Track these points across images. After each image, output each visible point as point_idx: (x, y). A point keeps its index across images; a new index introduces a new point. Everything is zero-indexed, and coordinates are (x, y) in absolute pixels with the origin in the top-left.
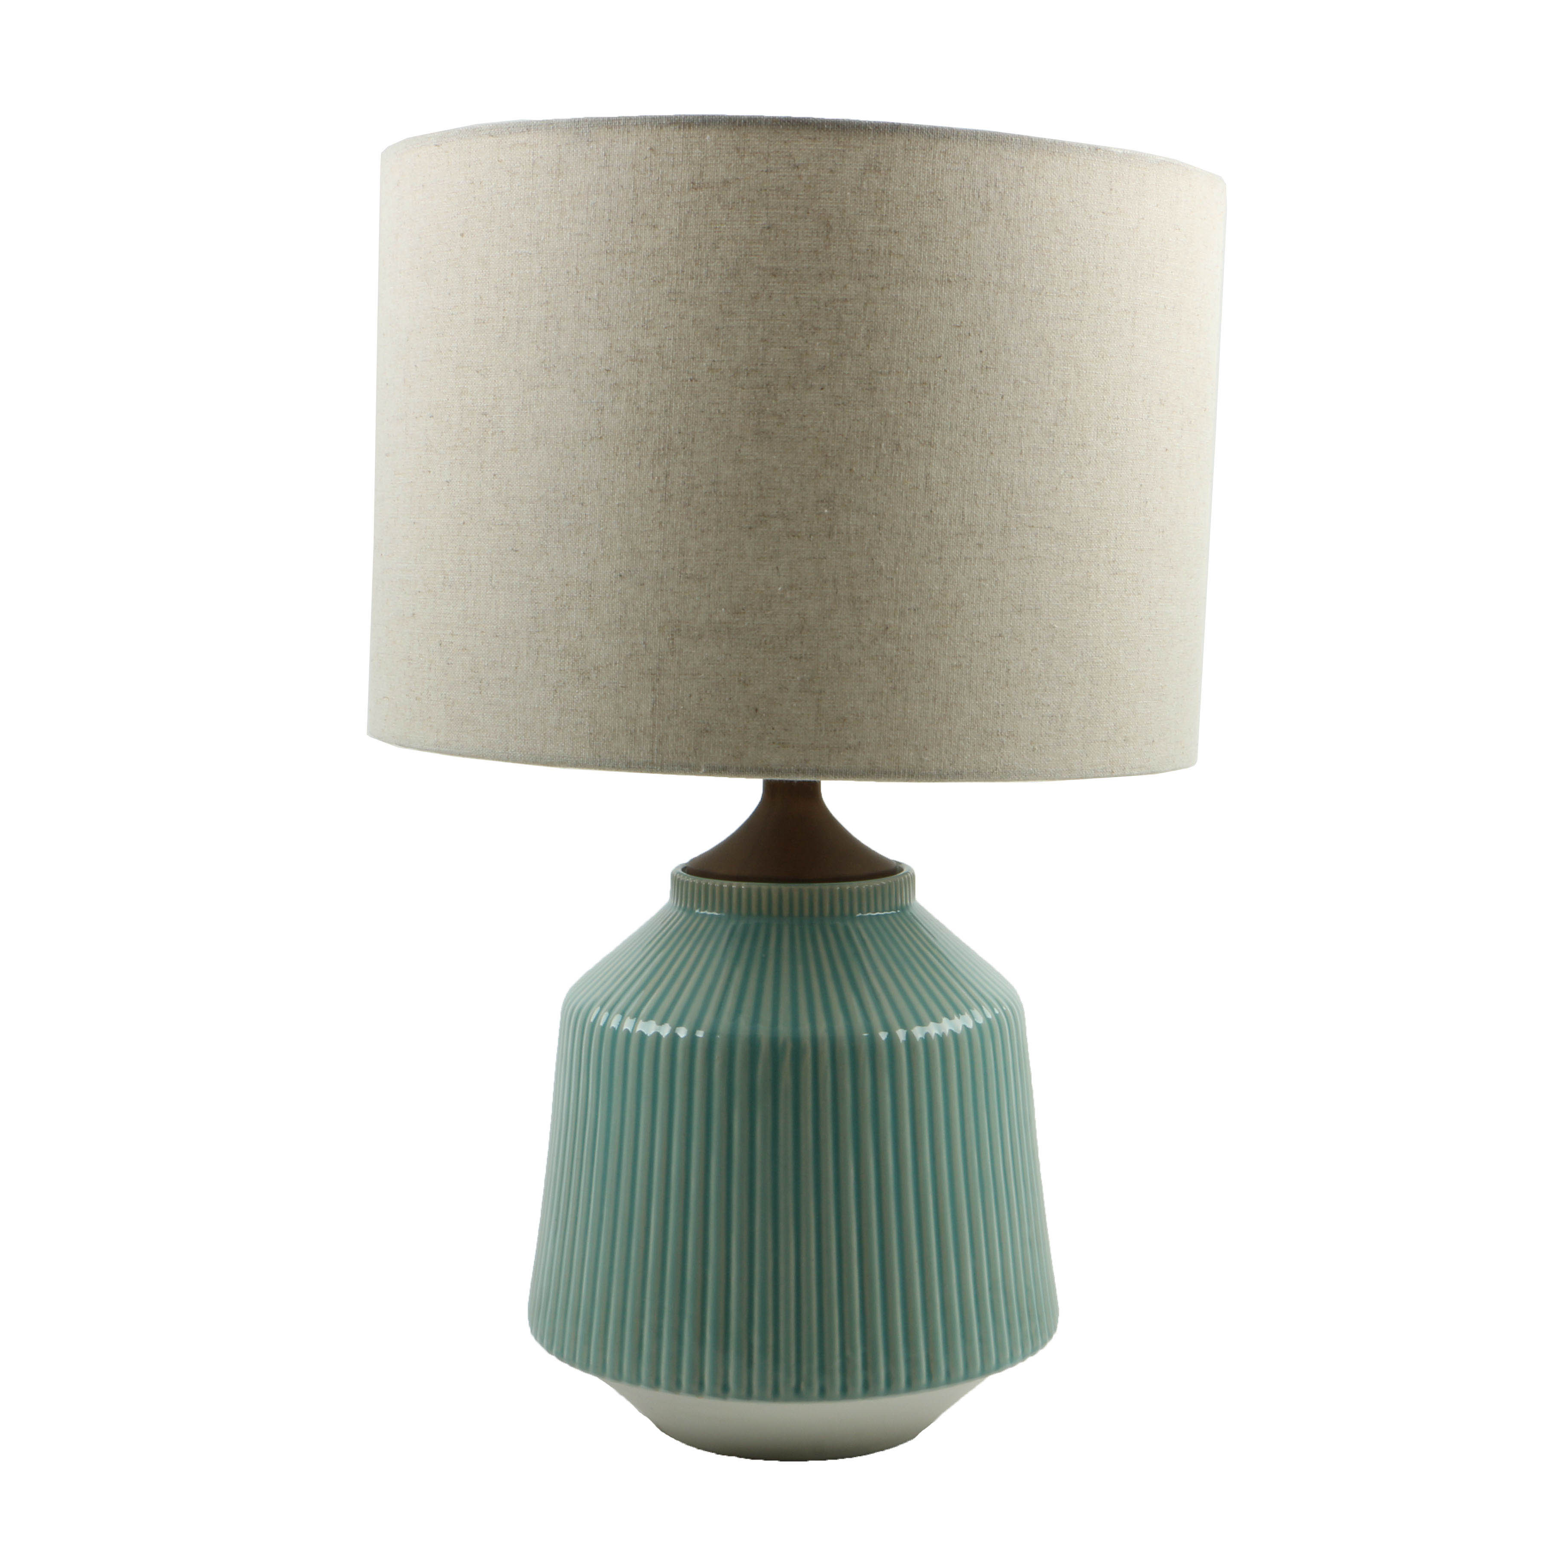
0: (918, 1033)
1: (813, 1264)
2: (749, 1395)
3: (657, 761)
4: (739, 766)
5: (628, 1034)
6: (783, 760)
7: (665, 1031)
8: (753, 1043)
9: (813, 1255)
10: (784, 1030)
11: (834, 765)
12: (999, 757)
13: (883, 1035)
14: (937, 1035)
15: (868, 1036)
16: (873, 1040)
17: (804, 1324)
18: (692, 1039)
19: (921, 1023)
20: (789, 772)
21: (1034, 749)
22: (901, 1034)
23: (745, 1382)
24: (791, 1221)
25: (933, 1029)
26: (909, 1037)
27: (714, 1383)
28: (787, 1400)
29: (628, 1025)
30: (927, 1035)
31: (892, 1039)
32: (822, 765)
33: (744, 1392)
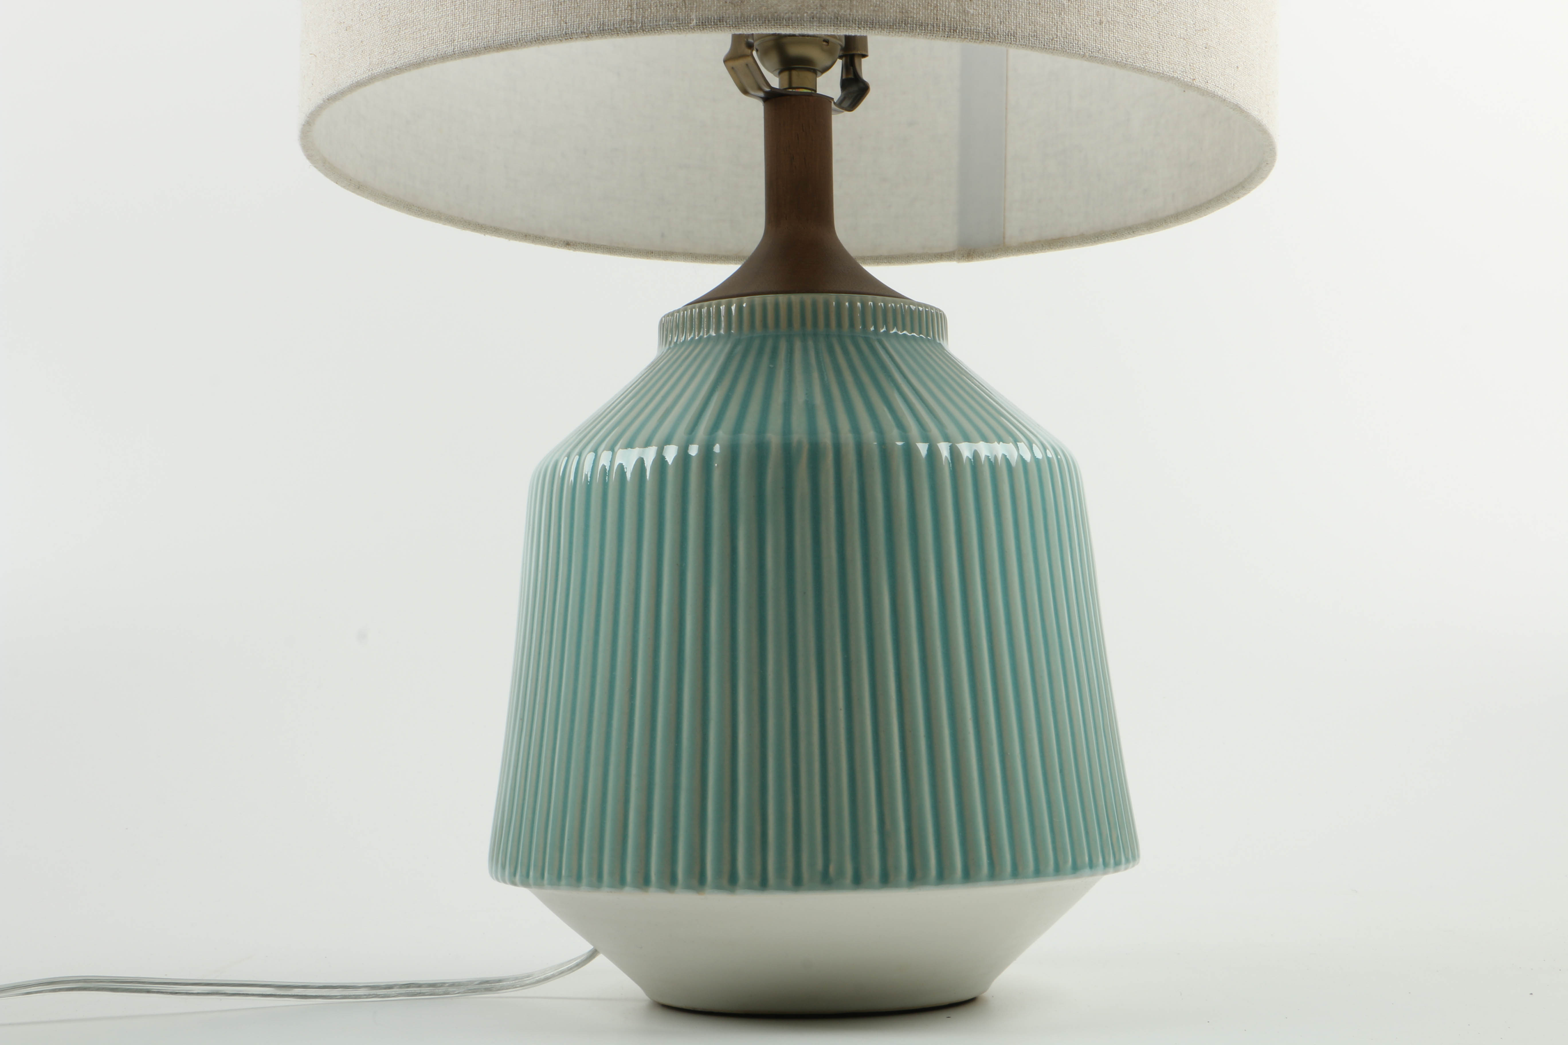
0: (966, 450)
1: (842, 715)
2: (763, 885)
3: (637, 17)
4: (739, 14)
5: (605, 472)
6: (794, 5)
7: (650, 455)
8: (761, 450)
9: (841, 703)
10: (799, 433)
11: (857, 11)
12: (1060, 23)
13: (923, 448)
14: (987, 457)
15: (903, 445)
16: (909, 451)
17: (832, 790)
18: (684, 457)
19: (967, 439)
20: (800, 22)
21: (1101, 23)
22: (944, 449)
23: (758, 868)
24: (813, 660)
25: (984, 449)
26: (955, 453)
27: (718, 873)
28: (812, 888)
29: (605, 459)
30: (976, 455)
31: (933, 453)
32: (842, 12)
33: (756, 882)
